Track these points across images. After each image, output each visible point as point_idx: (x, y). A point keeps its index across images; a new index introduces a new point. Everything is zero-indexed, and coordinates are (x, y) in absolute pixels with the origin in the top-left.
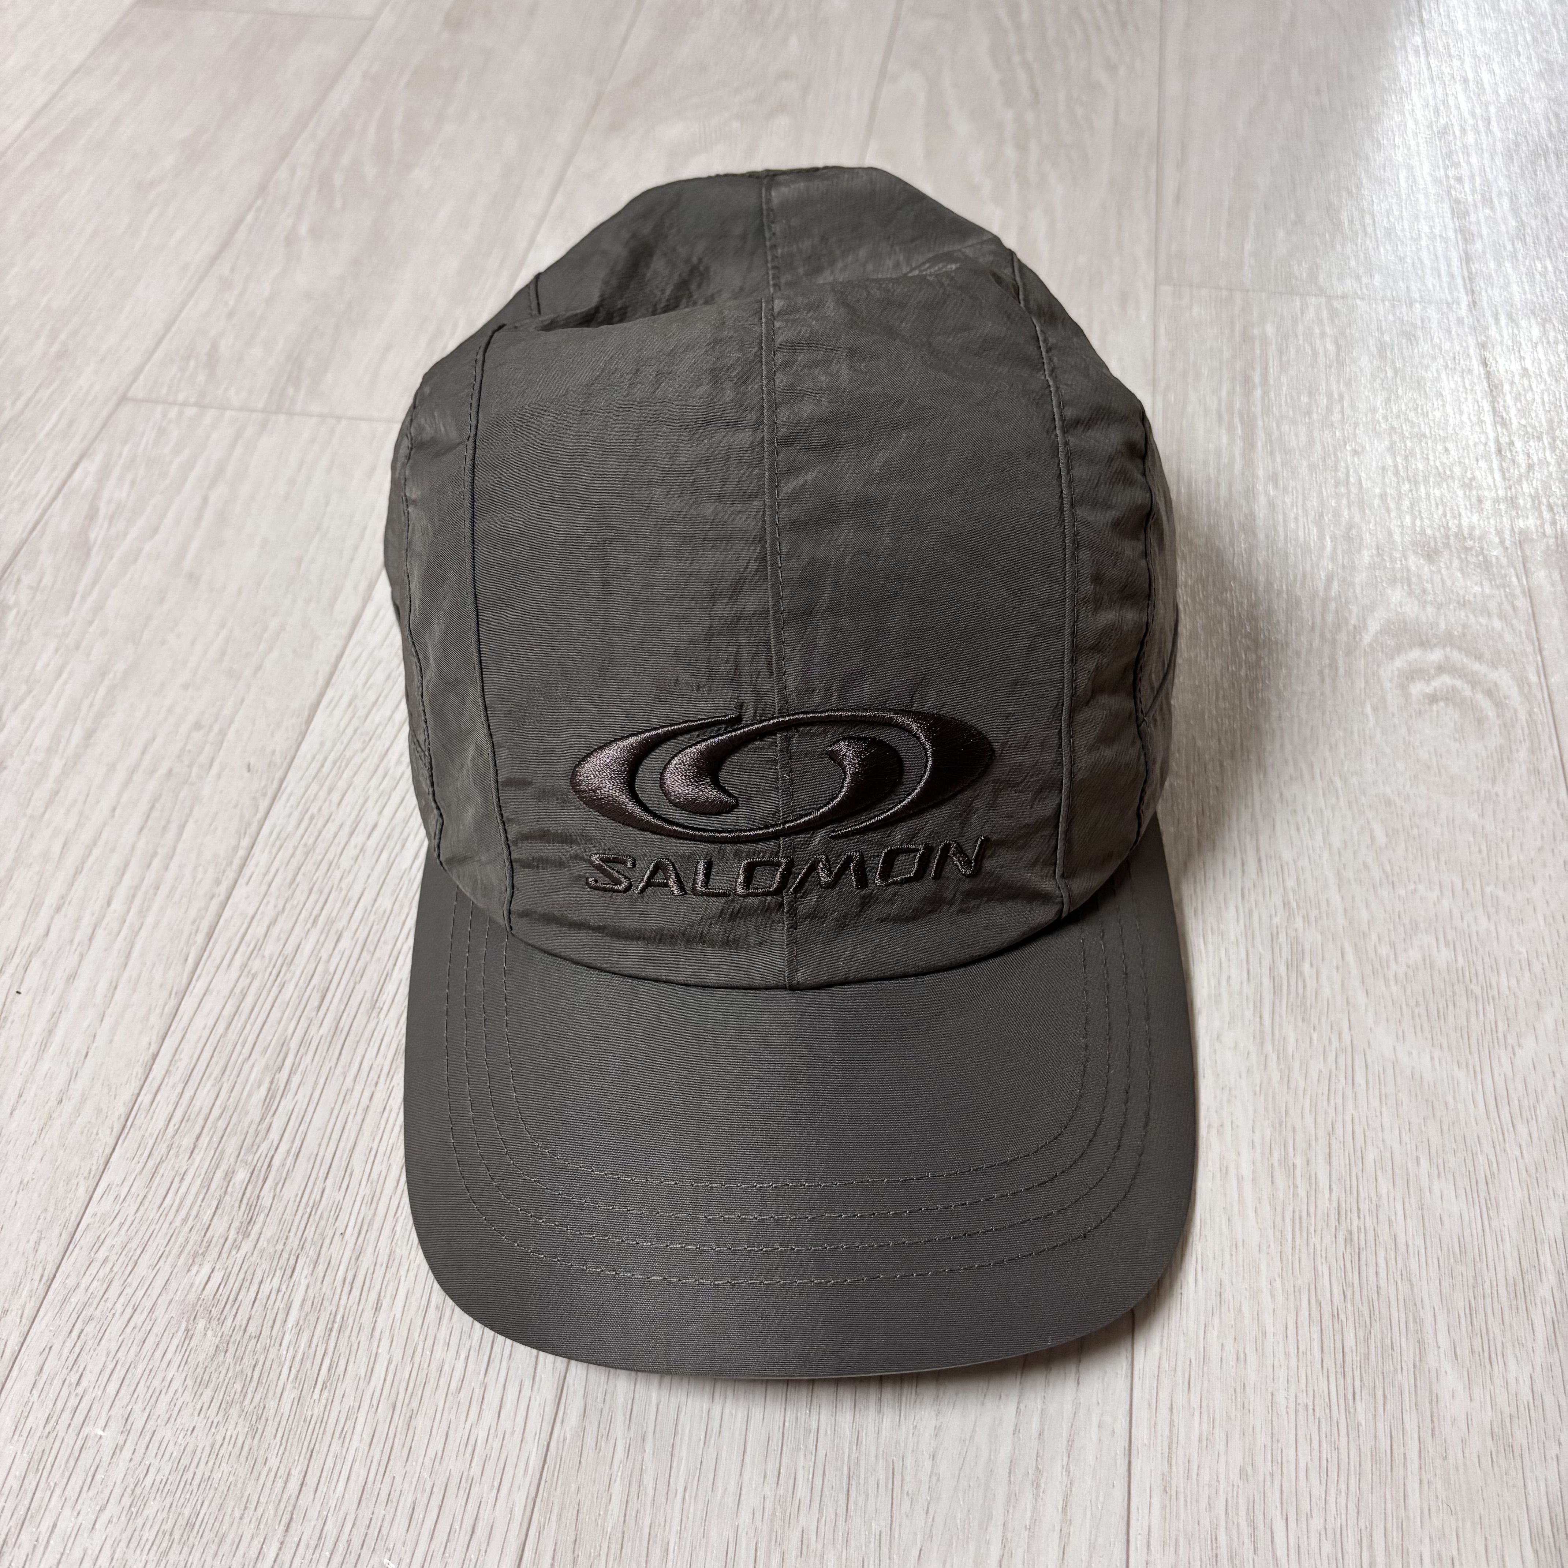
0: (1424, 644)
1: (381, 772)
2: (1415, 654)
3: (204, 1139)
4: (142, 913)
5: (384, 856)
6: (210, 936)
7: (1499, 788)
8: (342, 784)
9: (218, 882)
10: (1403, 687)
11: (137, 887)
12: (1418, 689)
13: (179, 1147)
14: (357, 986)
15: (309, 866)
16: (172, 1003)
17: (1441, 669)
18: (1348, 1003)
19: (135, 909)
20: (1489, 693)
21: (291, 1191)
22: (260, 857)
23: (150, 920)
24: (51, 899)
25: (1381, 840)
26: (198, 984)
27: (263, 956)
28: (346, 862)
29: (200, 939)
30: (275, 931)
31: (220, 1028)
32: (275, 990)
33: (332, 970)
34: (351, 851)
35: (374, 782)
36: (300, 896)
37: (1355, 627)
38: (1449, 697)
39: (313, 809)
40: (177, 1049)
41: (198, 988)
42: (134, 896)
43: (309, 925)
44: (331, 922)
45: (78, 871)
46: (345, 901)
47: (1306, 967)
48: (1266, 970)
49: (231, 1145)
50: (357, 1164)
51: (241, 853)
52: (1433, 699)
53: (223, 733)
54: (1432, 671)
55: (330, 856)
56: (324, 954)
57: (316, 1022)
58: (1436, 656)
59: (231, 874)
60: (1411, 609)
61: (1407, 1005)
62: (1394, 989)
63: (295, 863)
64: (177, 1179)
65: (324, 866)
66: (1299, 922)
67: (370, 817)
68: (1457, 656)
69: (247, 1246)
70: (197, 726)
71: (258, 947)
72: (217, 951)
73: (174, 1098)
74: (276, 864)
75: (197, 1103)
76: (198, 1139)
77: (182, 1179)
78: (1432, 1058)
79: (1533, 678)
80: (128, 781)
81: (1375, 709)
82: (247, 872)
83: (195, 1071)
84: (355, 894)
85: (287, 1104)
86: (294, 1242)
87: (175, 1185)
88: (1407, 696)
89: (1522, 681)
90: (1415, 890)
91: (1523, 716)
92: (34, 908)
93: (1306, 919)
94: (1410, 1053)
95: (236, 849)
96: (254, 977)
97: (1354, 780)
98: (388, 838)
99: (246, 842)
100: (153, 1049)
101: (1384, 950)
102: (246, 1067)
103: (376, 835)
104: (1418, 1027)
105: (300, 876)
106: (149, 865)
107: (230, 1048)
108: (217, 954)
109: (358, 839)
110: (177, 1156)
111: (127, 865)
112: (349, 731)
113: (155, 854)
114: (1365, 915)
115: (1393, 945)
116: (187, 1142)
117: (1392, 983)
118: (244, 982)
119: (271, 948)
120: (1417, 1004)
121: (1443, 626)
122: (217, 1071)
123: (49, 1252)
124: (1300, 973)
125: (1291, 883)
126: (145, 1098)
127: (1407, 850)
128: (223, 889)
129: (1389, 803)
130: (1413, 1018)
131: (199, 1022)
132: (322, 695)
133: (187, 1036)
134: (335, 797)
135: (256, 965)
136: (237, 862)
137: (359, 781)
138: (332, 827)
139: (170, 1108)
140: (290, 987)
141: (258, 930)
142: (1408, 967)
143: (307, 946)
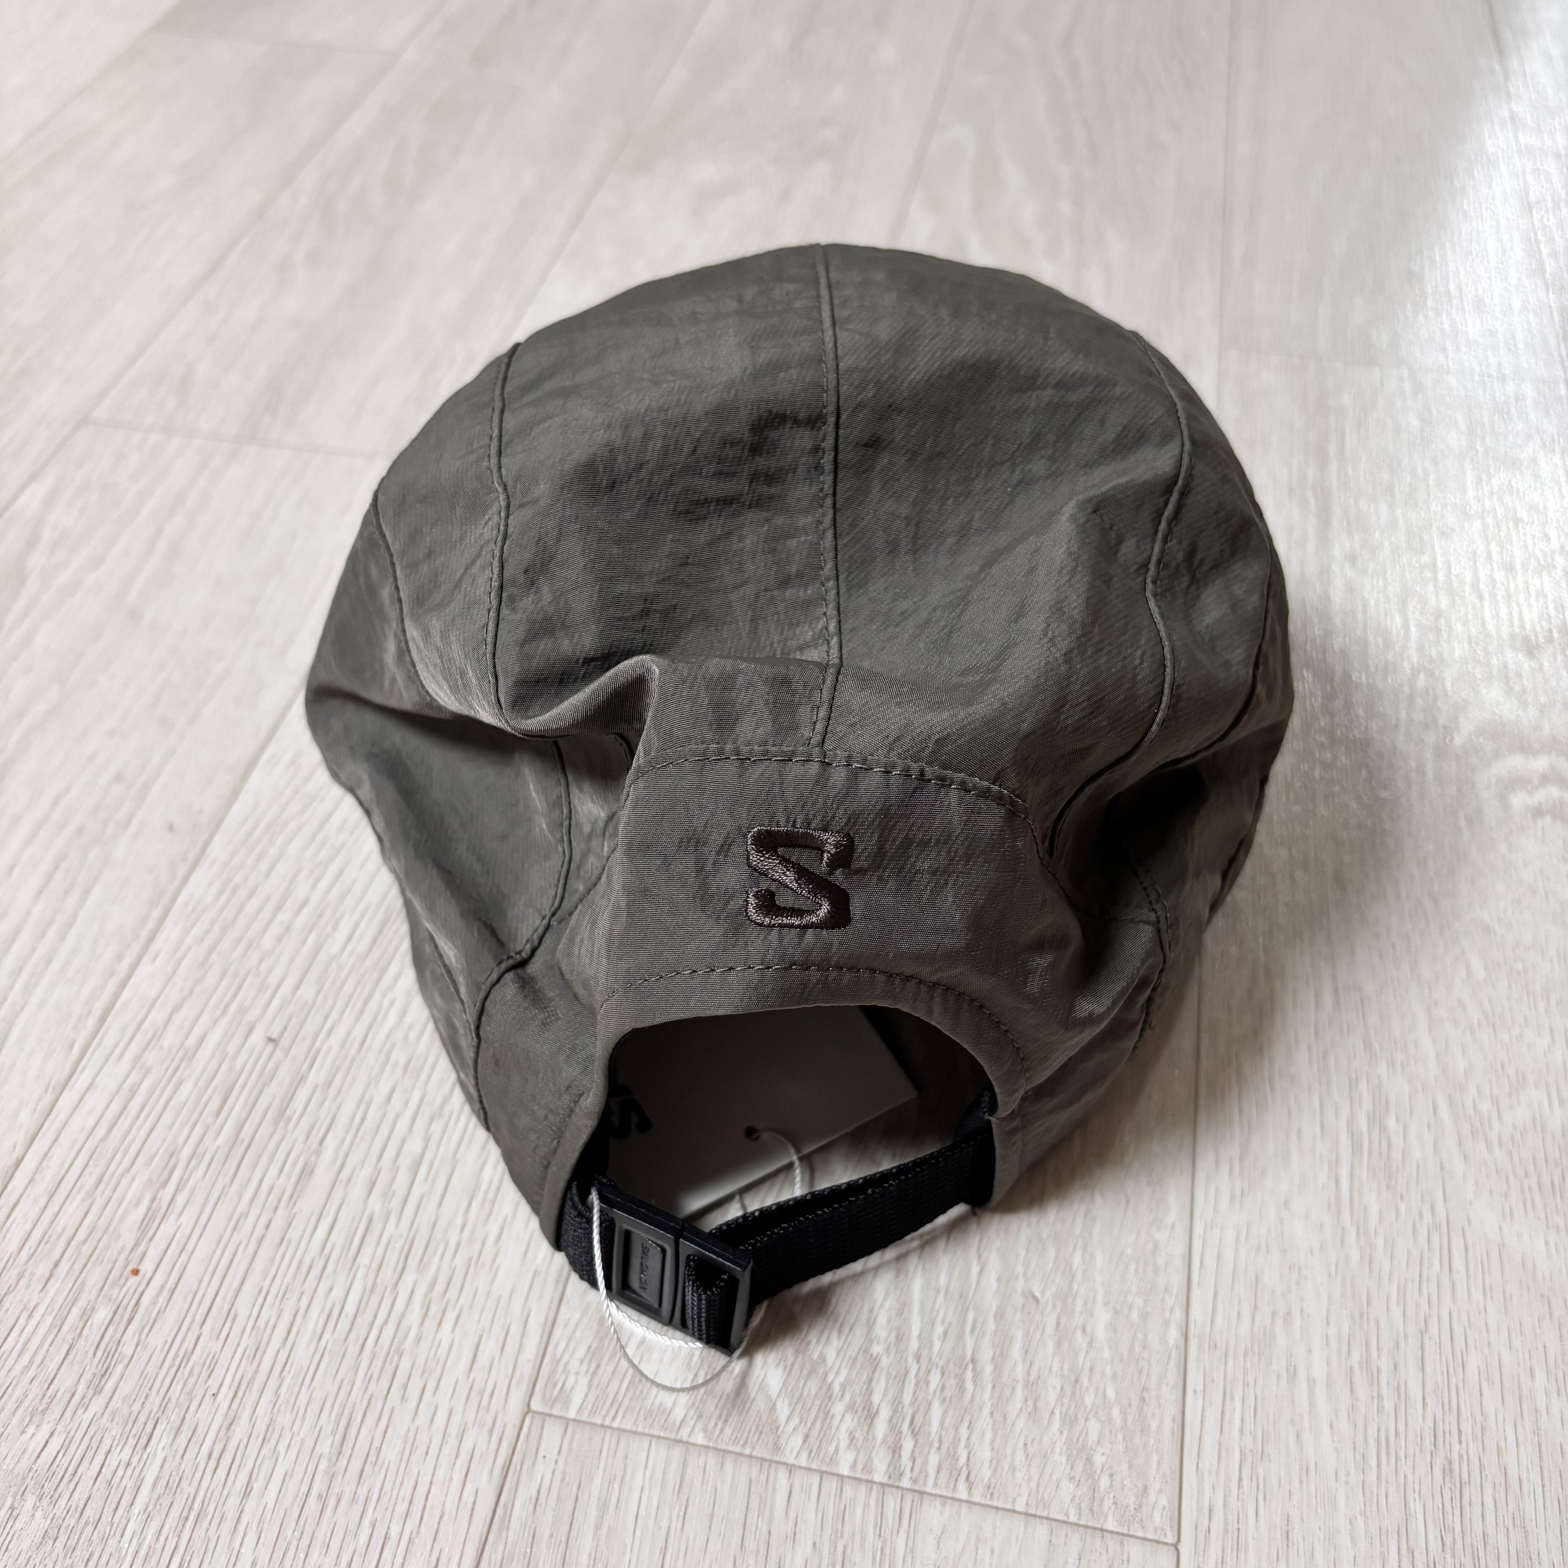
0: (1526, 749)
1: (319, 839)
2: (1515, 760)
3: (64, 1267)
4: (28, 990)
5: (313, 937)
6: (102, 1020)
8: (273, 852)
9: (119, 957)
10: (1503, 799)
11: (26, 960)
12: (1519, 800)
13: (32, 1274)
14: (266, 1090)
15: (225, 945)
16: (48, 1098)
17: (1546, 779)
18: (1442, 1168)
19: (19, 984)
21: (159, 1337)
22: (170, 932)
23: (35, 999)
26: (83, 1076)
27: (161, 1048)
28: (267, 942)
29: (91, 1023)
30: (178, 1019)
31: (100, 1132)
32: (170, 1088)
33: (238, 1068)
34: (275, 929)
35: (310, 852)
36: (211, 978)
37: (1445, 727)
38: (1557, 811)
39: (238, 879)
40: (46, 1155)
41: (81, 1081)
42: (21, 970)
43: (218, 1013)
44: (243, 1011)
46: (262, 988)
47: (1391, 1123)
48: (1343, 1123)
49: (95, 1277)
50: (242, 1308)
51: (150, 925)
52: (1538, 812)
53: (146, 788)
54: (1535, 781)
55: (250, 934)
56: (231, 1049)
57: (214, 1129)
58: (1540, 764)
59: (136, 948)
60: (1509, 709)
61: (1515, 1175)
62: (1498, 1154)
63: (209, 940)
64: (25, 1315)
65: (242, 945)
66: (1383, 1069)
67: (301, 892)
69: (97, 1405)
70: (119, 778)
71: (157, 1035)
72: (109, 1038)
73: (34, 1215)
74: (189, 939)
75: (61, 1222)
76: (56, 1265)
77: (30, 1316)
78: (1547, 1243)
81: (1470, 822)
82: (154, 948)
83: (63, 1184)
84: (273, 980)
85: (168, 1228)
86: (154, 1401)
87: (22, 1322)
88: (1507, 808)
90: (1521, 1035)
93: (1391, 1064)
94: (1519, 1235)
95: (145, 919)
96: (148, 1071)
97: (1446, 903)
98: (320, 916)
99: (156, 914)
100: (18, 1152)
101: (1485, 1106)
102: (125, 1182)
103: (306, 912)
104: (1529, 1204)
105: (214, 957)
106: (43, 934)
107: (109, 1155)
108: (108, 1042)
109: (284, 916)
110: (28, 1286)
111: (17, 932)
113: (51, 922)
114: (1461, 1063)
115: (1495, 1101)
116: (42, 1269)
117: (1496, 1145)
118: (134, 1078)
119: (170, 1039)
120: (1527, 1175)
121: (1546, 729)
122: (89, 1182)
124: (1384, 1129)
125: (1373, 1021)
127: (1510, 987)
128: (123, 967)
130: (1522, 1191)
131: (76, 1123)
132: (262, 749)
133: (61, 1139)
134: (264, 866)
135: (151, 1057)
136: (145, 934)
137: (293, 848)
138: (255, 902)
139: (28, 1227)
140: (187, 1087)
141: (158, 1016)
142: (1515, 1127)
143: (213, 1040)
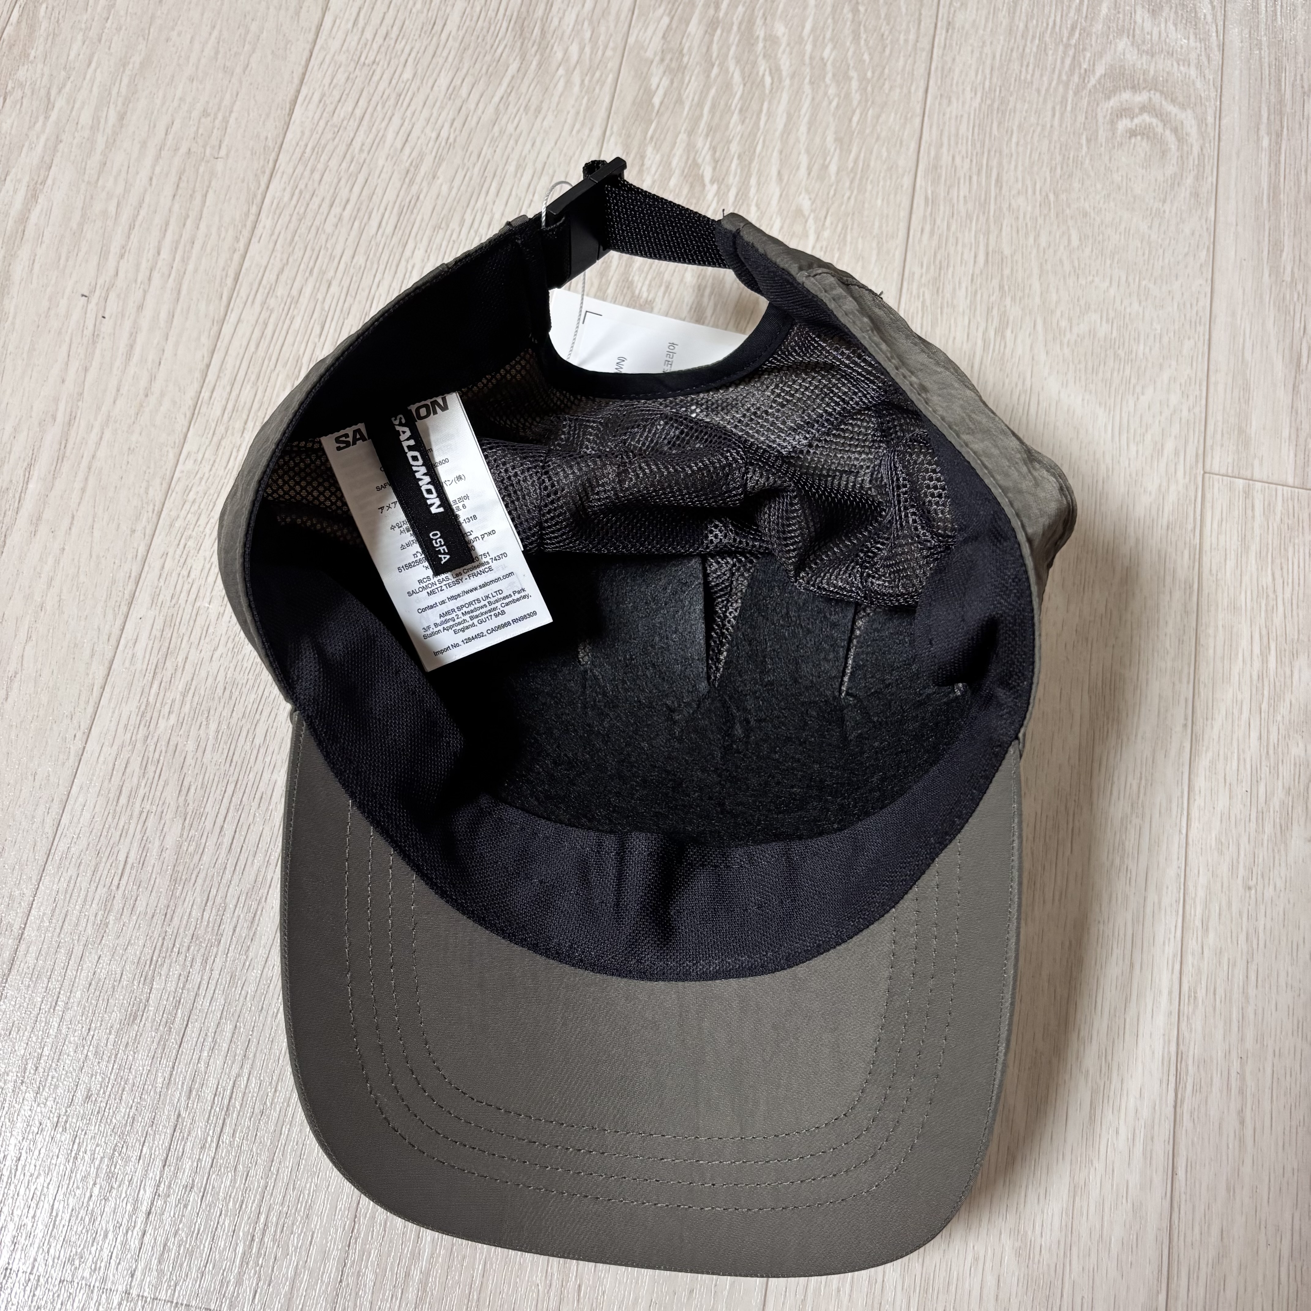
0: (1135, 88)
1: (348, 157)
2: (1126, 96)
4: (185, 261)
5: (357, 224)
6: (236, 280)
7: (1167, 207)
8: (320, 166)
9: (237, 239)
10: (1113, 123)
11: (178, 242)
12: (1123, 124)
13: (234, 428)
14: (346, 321)
15: (303, 229)
16: (215, 328)
17: (1143, 109)
18: (1033, 359)
19: (178, 258)
20: (1175, 130)
22: (266, 222)
23: (191, 267)
24: (115, 248)
25: (1075, 242)
26: (233, 315)
27: (277, 297)
28: (329, 228)
29: (230, 281)
30: (283, 278)
31: (252, 347)
32: (288, 322)
33: (327, 308)
34: (332, 220)
35: (344, 165)
36: (298, 254)
37: (1086, 70)
38: (1145, 132)
39: (301, 186)
40: (223, 362)
41: (232, 318)
42: (176, 248)
43: (307, 274)
44: (323, 273)
45: (131, 227)
46: (332, 258)
47: (1008, 333)
48: (980, 334)
51: (252, 218)
52: (1133, 133)
53: (226, 121)
54: (1137, 111)
55: (317, 223)
56: (320, 296)
57: (320, 345)
58: (1141, 98)
59: (246, 233)
60: (1132, 56)
61: (1073, 362)
62: (1066, 351)
63: (292, 226)
64: (235, 450)
65: (313, 230)
66: (1008, 301)
67: (344, 193)
68: (1157, 98)
70: (205, 113)
71: (272, 290)
72: (243, 290)
73: (225, 395)
74: (278, 227)
75: (242, 399)
76: (246, 423)
77: (238, 450)
78: (1083, 400)
79: (1210, 120)
80: (158, 157)
81: (1089, 141)
82: (258, 232)
83: (238, 378)
84: (338, 252)
87: (234, 454)
88: (1113, 130)
89: (1201, 121)
90: (1093, 281)
91: (1196, 149)
92: (104, 254)
93: (1013, 299)
94: (1069, 396)
95: (247, 214)
96: (272, 311)
97: (1063, 196)
98: (359, 210)
99: (254, 210)
100: (206, 360)
101: (1064, 323)
102: (274, 376)
103: (349, 207)
104: (1078, 378)
105: (296, 238)
106: (184, 225)
107: (260, 361)
108: (243, 292)
109: (336, 210)
110: (233, 434)
111: (167, 224)
112: (322, 123)
113: (188, 216)
114: (1054, 297)
115: (1070, 320)
117: (1065, 346)
118: (264, 315)
119: (281, 291)
120: (1080, 362)
121: (1152, 72)
122: (253, 378)
123: (156, 493)
124: (1003, 337)
125: (1007, 272)
126: (205, 394)
127: (1092, 251)
128: (241, 245)
129: (1085, 214)
130: (1075, 372)
131: (236, 343)
132: (298, 91)
133: (229, 352)
134: (317, 176)
135: (272, 302)
136: (249, 224)
137: (333, 163)
138: (316, 201)
139: (224, 402)
140: (298, 320)
141: (270, 277)
142: (1078, 336)
143: (308, 291)
